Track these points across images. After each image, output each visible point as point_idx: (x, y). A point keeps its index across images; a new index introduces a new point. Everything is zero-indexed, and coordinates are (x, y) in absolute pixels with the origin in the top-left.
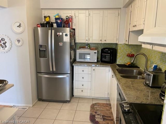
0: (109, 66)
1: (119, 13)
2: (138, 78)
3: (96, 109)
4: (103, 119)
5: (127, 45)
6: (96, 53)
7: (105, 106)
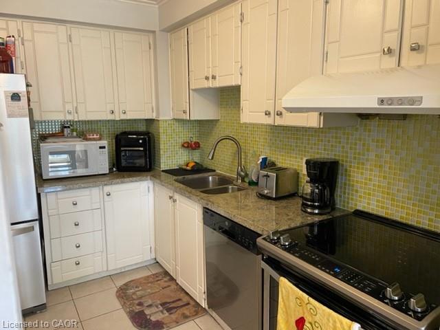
0: (149, 177)
1: (150, 44)
2: (230, 191)
3: (134, 297)
4: (168, 311)
5: (186, 120)
6: (104, 147)
7: (154, 282)
